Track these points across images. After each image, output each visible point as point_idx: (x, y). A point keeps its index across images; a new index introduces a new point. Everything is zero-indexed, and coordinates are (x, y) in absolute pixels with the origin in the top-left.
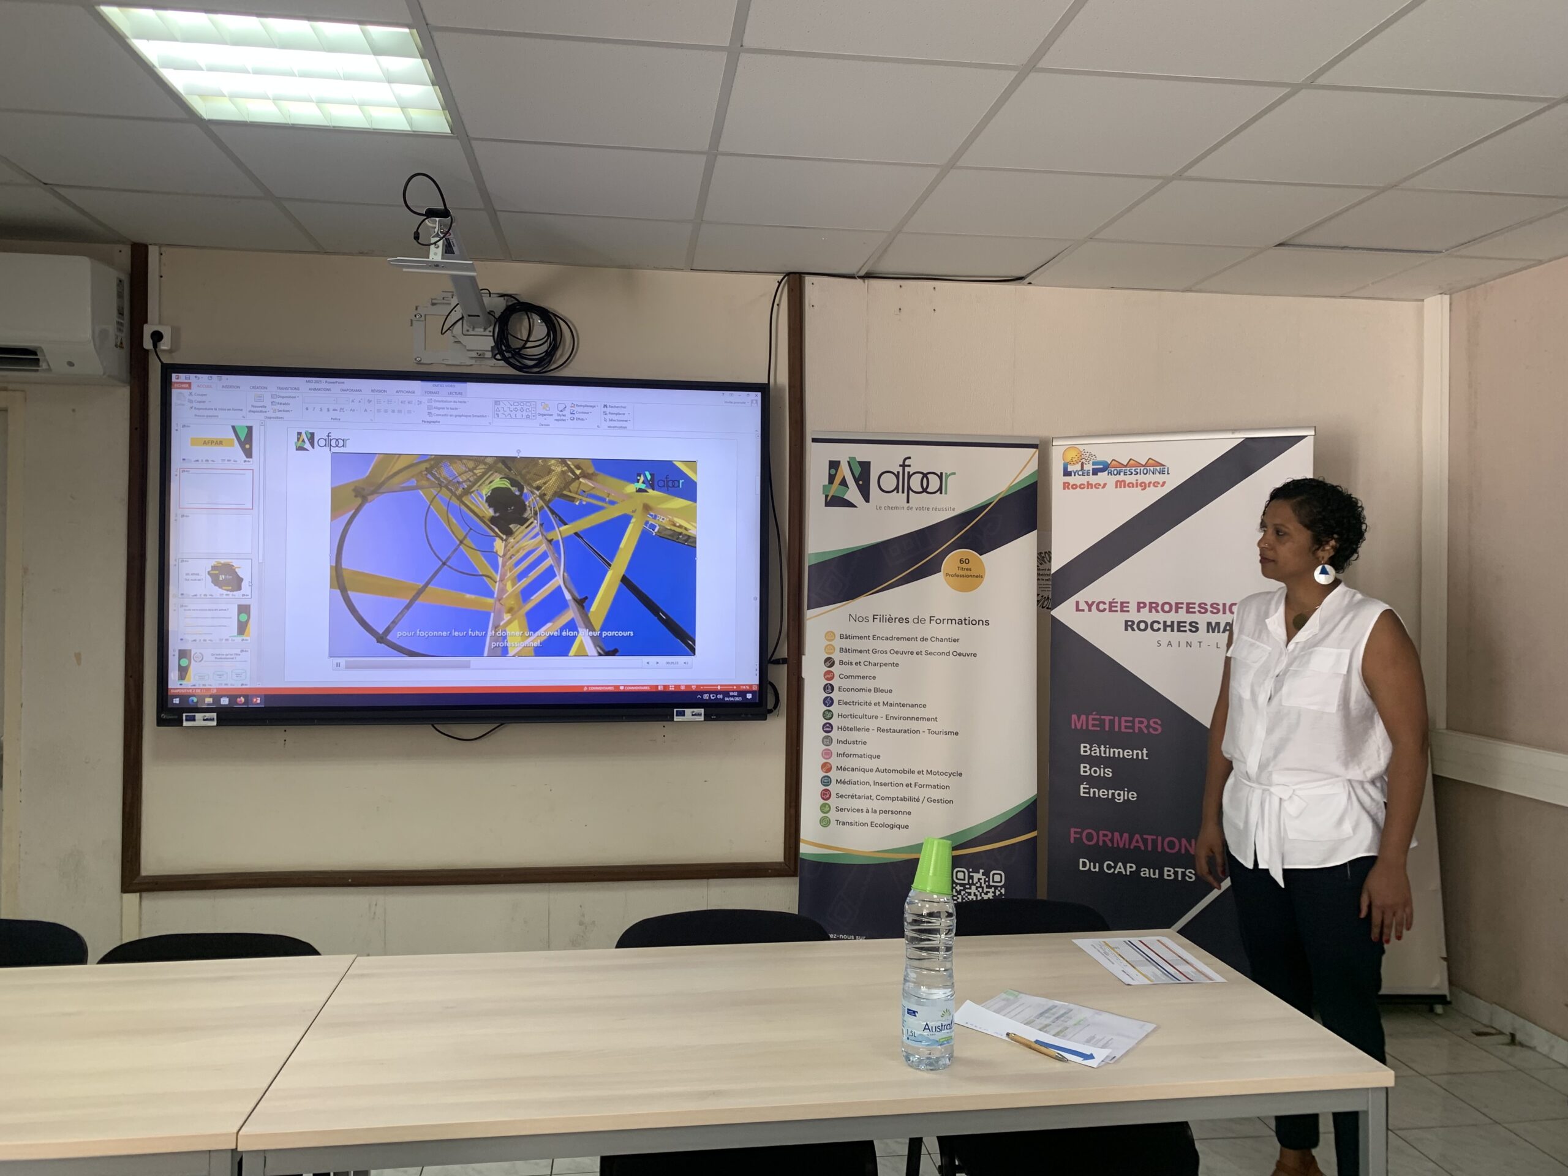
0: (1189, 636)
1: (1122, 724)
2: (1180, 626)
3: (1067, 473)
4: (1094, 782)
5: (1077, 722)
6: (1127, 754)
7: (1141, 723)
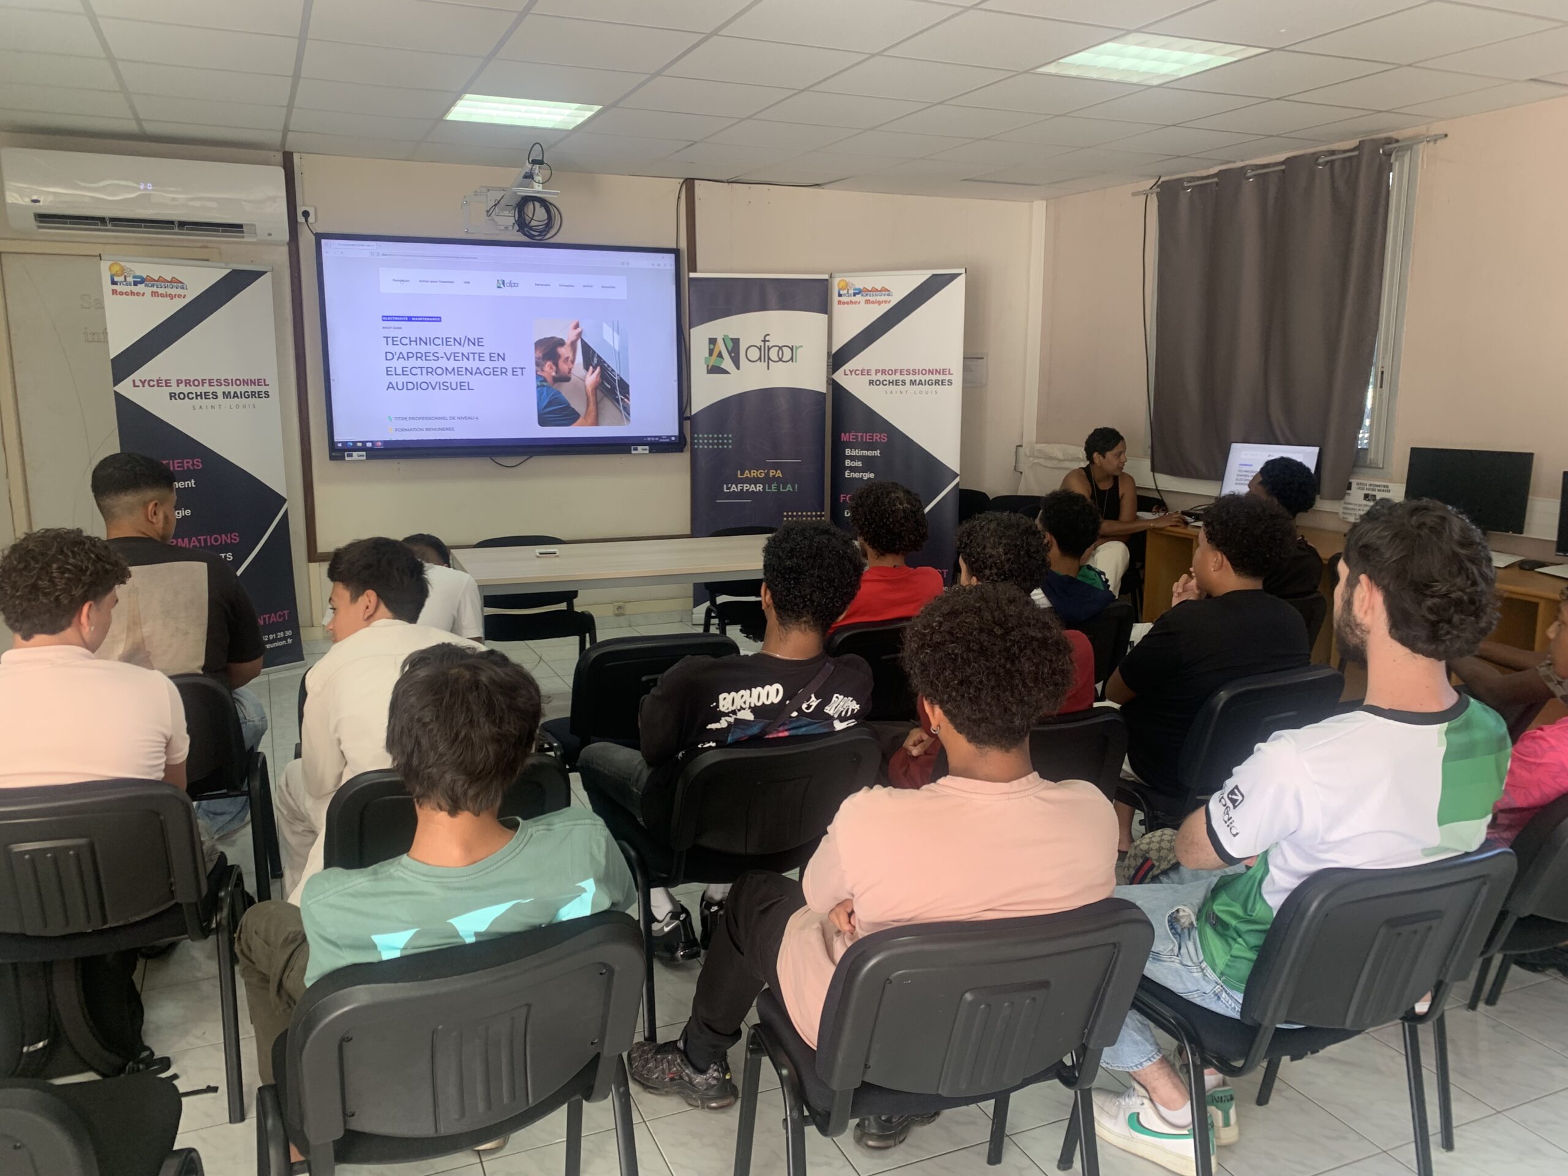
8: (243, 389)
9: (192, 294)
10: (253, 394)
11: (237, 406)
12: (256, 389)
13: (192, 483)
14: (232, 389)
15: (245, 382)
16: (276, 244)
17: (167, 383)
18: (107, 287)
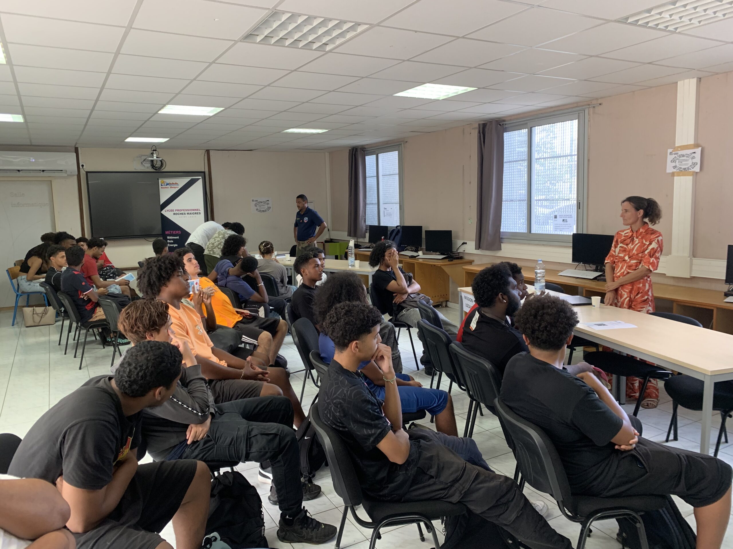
0: (184, 215)
1: (174, 232)
2: (182, 214)
3: (162, 185)
4: (170, 243)
5: (167, 233)
6: (175, 238)
7: (177, 232)
8: (193, 212)
9: (180, 186)
10: (196, 213)
11: (191, 217)
12: (197, 212)
13: (178, 237)
14: (189, 212)
15: (193, 210)
16: (74, 175)
17: (173, 211)
18: (160, 186)
